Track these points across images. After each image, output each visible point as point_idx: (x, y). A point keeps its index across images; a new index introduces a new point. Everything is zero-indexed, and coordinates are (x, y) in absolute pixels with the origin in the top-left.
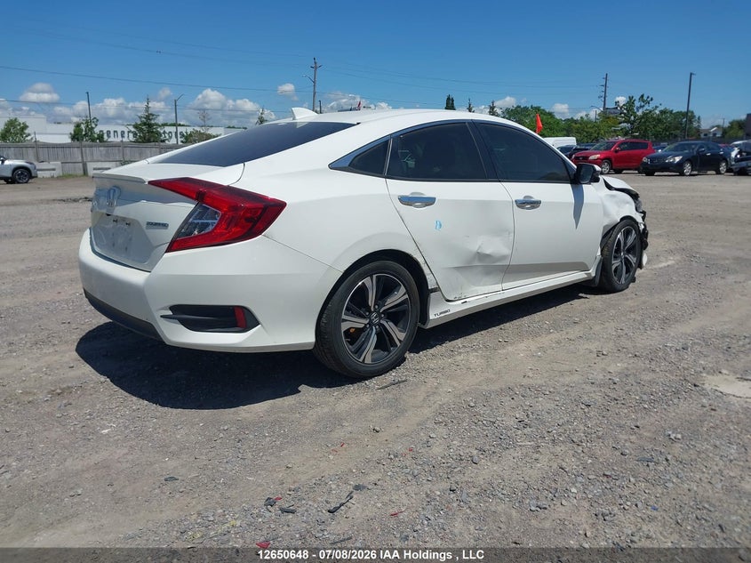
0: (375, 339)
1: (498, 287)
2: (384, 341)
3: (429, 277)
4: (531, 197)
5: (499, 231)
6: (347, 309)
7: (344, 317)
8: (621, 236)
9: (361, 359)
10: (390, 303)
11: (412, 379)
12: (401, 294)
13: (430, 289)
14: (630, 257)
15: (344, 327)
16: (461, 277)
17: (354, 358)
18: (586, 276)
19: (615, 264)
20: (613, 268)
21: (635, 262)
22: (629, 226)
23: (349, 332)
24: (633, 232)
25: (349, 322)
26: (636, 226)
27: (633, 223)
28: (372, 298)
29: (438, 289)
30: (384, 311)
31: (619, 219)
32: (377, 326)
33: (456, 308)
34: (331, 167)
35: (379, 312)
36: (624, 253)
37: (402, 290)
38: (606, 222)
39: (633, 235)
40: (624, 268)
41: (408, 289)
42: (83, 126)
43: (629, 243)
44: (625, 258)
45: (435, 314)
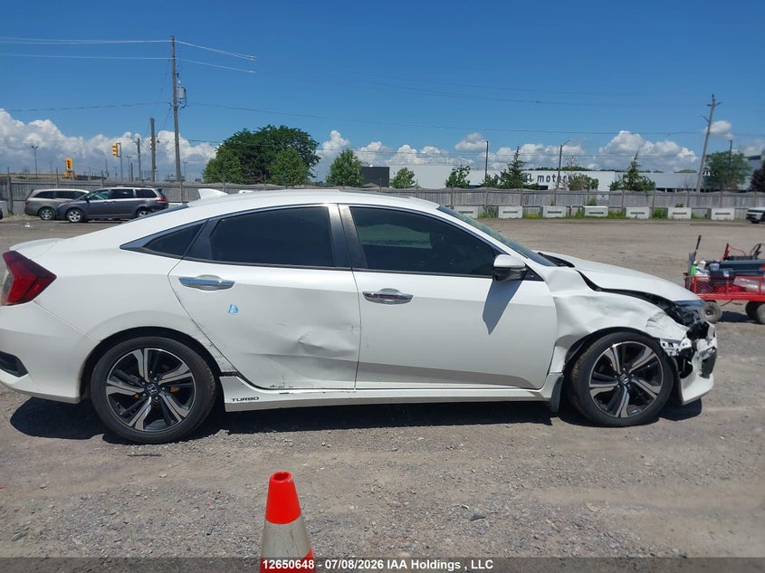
0: (149, 409)
1: (351, 384)
2: (159, 412)
3: (220, 360)
5: (339, 324)
6: (113, 374)
7: (108, 382)
8: (612, 353)
9: (131, 424)
10: (169, 377)
11: (169, 455)
12: (183, 371)
13: (222, 371)
14: (643, 384)
15: (110, 391)
16: (278, 366)
17: (122, 421)
18: (533, 395)
19: (597, 389)
20: (593, 393)
21: (658, 392)
22: (632, 341)
23: (117, 397)
24: (648, 350)
25: (115, 387)
26: (654, 342)
27: (644, 337)
28: (143, 369)
29: (238, 374)
30: (163, 385)
31: (592, 330)
32: (157, 398)
33: (268, 397)
34: (122, 247)
35: (156, 384)
36: (629, 376)
37: (184, 367)
38: (566, 330)
39: (648, 355)
40: (626, 397)
41: (192, 368)
42: (457, 174)
43: (637, 364)
44: (630, 383)
45: (233, 398)
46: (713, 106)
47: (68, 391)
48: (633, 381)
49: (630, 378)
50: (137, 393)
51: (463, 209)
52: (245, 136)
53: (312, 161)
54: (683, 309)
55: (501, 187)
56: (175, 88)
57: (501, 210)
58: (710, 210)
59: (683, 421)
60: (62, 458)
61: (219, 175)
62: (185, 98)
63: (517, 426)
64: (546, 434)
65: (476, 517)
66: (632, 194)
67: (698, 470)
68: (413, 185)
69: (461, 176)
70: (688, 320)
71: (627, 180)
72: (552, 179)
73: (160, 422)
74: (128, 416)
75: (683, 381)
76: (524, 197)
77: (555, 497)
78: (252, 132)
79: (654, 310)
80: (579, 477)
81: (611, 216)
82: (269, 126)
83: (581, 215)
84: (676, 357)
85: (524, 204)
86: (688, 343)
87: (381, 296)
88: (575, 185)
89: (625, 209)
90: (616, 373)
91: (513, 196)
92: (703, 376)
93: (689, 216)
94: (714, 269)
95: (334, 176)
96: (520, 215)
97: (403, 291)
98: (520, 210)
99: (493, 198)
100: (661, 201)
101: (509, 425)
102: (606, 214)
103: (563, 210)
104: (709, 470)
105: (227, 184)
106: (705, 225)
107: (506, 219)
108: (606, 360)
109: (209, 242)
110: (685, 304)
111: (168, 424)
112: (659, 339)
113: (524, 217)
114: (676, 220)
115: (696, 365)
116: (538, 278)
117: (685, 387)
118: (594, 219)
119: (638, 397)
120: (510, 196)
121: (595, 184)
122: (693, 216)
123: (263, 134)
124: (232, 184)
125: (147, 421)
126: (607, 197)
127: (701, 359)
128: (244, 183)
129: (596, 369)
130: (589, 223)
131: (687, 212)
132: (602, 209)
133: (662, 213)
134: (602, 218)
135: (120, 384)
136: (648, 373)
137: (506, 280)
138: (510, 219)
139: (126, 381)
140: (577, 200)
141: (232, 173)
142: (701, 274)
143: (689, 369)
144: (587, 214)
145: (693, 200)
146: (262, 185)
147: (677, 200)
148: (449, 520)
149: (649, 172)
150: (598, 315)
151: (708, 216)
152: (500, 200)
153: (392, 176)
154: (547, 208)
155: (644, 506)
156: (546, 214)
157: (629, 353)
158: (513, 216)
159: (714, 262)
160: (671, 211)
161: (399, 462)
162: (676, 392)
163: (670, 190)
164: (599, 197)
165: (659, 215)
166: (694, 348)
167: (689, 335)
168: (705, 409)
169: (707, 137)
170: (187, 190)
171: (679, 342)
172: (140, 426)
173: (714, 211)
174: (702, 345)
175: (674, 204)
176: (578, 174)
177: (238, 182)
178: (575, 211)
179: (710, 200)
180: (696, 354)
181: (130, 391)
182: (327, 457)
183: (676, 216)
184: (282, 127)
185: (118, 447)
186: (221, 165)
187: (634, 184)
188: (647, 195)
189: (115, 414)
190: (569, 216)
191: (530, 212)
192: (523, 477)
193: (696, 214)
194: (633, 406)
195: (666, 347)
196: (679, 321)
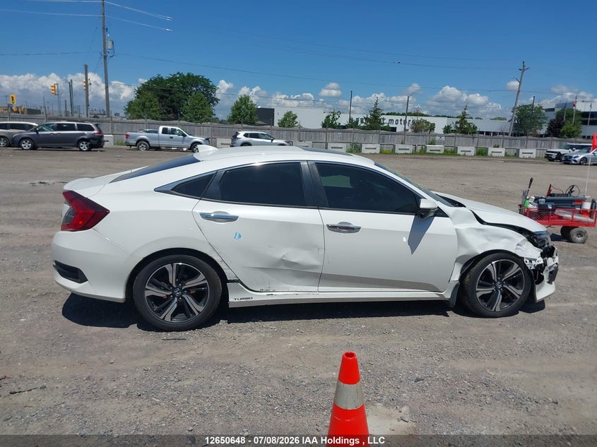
0: (176, 306)
1: (314, 288)
2: (183, 308)
3: (227, 272)
4: (350, 224)
5: (309, 246)
6: (150, 282)
7: (147, 287)
8: (492, 267)
9: (162, 317)
10: (190, 284)
11: (192, 339)
12: (200, 280)
13: (229, 279)
14: (511, 288)
15: (147, 294)
16: (266, 275)
17: (156, 315)
18: (438, 296)
19: (481, 292)
20: (479, 295)
21: (521, 294)
22: (506, 259)
23: (152, 298)
24: (516, 265)
25: (151, 291)
26: (520, 260)
27: (513, 257)
28: (172, 278)
29: (238, 281)
30: (185, 289)
31: (480, 252)
32: (180, 298)
33: (259, 297)
34: (156, 190)
35: (181, 289)
36: (502, 283)
37: (202, 277)
38: (463, 252)
39: (516, 268)
40: (500, 297)
41: (207, 277)
42: (331, 117)
43: (508, 275)
44: (502, 287)
45: (236, 298)
46: (523, 70)
47: (118, 294)
48: (504, 286)
49: (503, 284)
50: (167, 295)
51: (336, 145)
52: (158, 81)
53: (212, 102)
54: (538, 237)
55: (363, 128)
56: (104, 40)
57: (364, 147)
58: (518, 150)
59: (535, 313)
60: (115, 342)
61: (142, 113)
62: (113, 49)
63: (426, 317)
64: (447, 323)
65: (418, 380)
66: (463, 137)
67: (552, 347)
68: (297, 125)
69: (334, 119)
70: (542, 245)
71: (458, 125)
72: (399, 122)
73: (182, 316)
74: (160, 312)
75: (537, 287)
76: (381, 137)
77: (464, 365)
78: (164, 78)
79: (520, 238)
80: (477, 352)
81: (446, 153)
82: (178, 73)
83: (423, 152)
84: (533, 270)
85: (381, 141)
86: (541, 262)
87: (340, 227)
88: (417, 128)
89: (457, 148)
90: (494, 281)
91: (374, 136)
92: (549, 282)
93: (503, 154)
94: (542, 203)
95: (234, 116)
96: (378, 151)
97: (354, 224)
98: (378, 147)
99: (358, 137)
100: (483, 142)
101: (421, 317)
102: (442, 152)
103: (411, 148)
104: (559, 347)
105: (149, 120)
106: (514, 162)
107: (367, 154)
108: (488, 272)
109: (218, 188)
110: (540, 234)
111: (188, 317)
112: (523, 258)
113: (381, 152)
114: (494, 157)
115: (546, 275)
116: (445, 215)
117: (538, 290)
118: (433, 155)
119: (508, 297)
120: (371, 136)
121: (432, 127)
122: (506, 155)
123: (173, 79)
124: (152, 121)
125: (173, 315)
126: (443, 138)
127: (548, 272)
128: (163, 119)
129: (481, 279)
130: (431, 159)
131: (502, 151)
132: (439, 147)
133: (484, 152)
134: (439, 154)
135: (155, 289)
136: (514, 281)
137: (424, 217)
138: (371, 154)
139: (158, 286)
140: (421, 140)
141: (153, 111)
142: (532, 207)
143: (541, 279)
144: (428, 151)
145: (507, 142)
146: (177, 122)
147: (495, 142)
148: (401, 382)
149: (472, 118)
150: (485, 241)
151: (517, 155)
152: (363, 139)
153: (278, 116)
154: (398, 146)
155: (524, 371)
156: (397, 151)
157: (503, 268)
158: (373, 151)
159: (542, 198)
160: (491, 150)
161: (354, 342)
162: (532, 294)
163: (488, 133)
164: (437, 138)
165: (482, 153)
166: (545, 264)
167: (543, 255)
168: (547, 305)
169: (518, 94)
170: (115, 125)
171: (535, 260)
172: (168, 319)
173: (521, 151)
174: (550, 261)
175: (493, 145)
176: (419, 118)
177: (157, 119)
178: (419, 148)
179: (519, 142)
180: (546, 268)
181: (162, 294)
182: (303, 339)
183: (494, 154)
184: (188, 74)
185: (152, 334)
186: (144, 104)
187: (464, 129)
188: (473, 138)
189: (151, 310)
190: (414, 153)
191: (385, 148)
192: (440, 353)
193: (508, 153)
194: (504, 304)
195: (528, 264)
196: (535, 245)
